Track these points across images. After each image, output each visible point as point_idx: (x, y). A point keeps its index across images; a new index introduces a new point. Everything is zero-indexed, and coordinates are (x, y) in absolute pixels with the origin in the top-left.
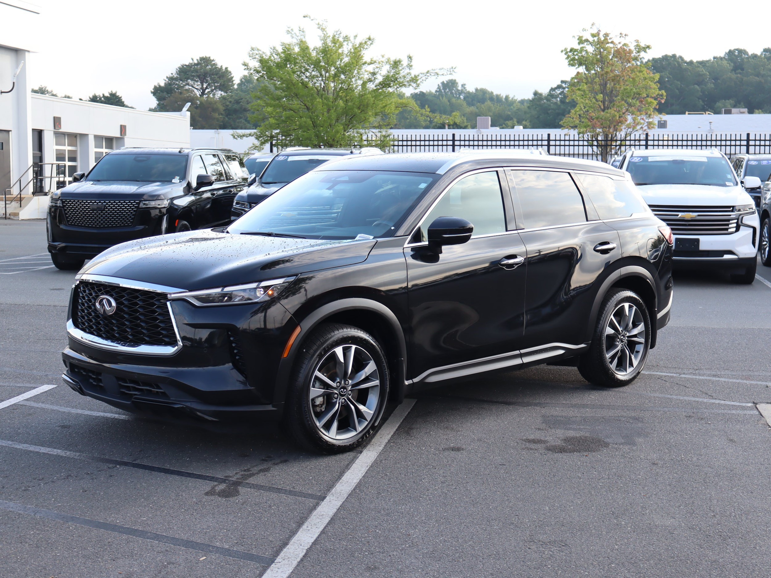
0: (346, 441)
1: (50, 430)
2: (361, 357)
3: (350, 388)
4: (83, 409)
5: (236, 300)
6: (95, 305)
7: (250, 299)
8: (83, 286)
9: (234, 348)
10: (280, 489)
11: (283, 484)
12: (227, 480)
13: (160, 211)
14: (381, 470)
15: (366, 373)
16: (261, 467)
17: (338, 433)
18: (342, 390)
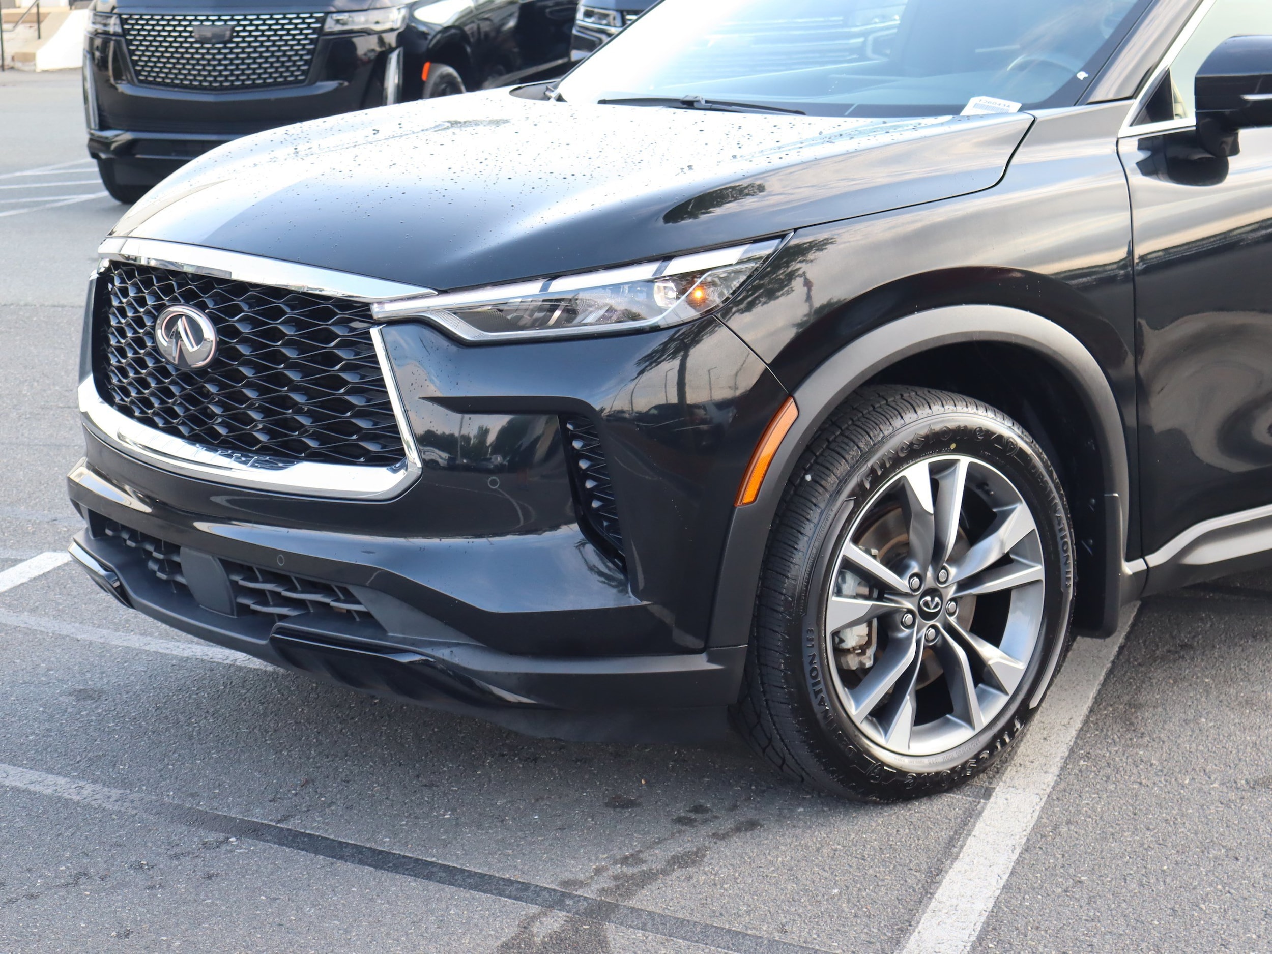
0: (940, 759)
1: (44, 705)
2: (988, 492)
3: (951, 592)
4: (144, 634)
5: (589, 320)
6: (152, 335)
7: (635, 317)
8: (120, 275)
9: (585, 475)
10: (738, 933)
11: (748, 913)
12: (570, 896)
13: (381, 41)
14: (1061, 861)
15: (1002, 544)
16: (676, 848)
17: (913, 735)
18: (928, 598)
